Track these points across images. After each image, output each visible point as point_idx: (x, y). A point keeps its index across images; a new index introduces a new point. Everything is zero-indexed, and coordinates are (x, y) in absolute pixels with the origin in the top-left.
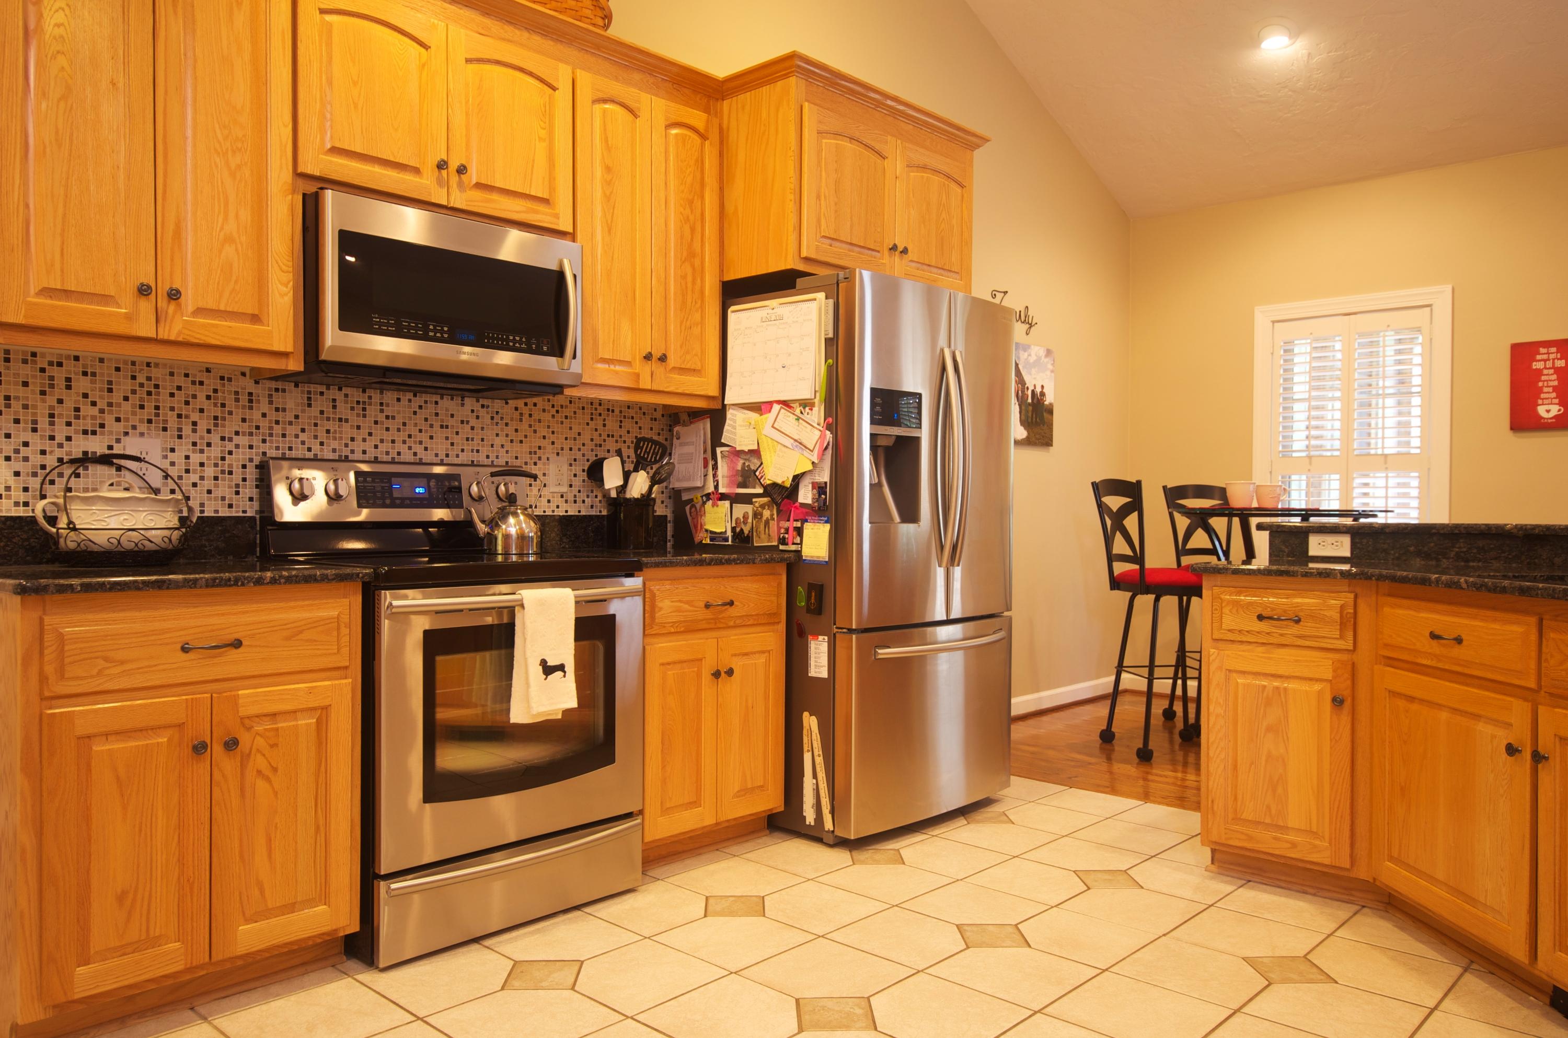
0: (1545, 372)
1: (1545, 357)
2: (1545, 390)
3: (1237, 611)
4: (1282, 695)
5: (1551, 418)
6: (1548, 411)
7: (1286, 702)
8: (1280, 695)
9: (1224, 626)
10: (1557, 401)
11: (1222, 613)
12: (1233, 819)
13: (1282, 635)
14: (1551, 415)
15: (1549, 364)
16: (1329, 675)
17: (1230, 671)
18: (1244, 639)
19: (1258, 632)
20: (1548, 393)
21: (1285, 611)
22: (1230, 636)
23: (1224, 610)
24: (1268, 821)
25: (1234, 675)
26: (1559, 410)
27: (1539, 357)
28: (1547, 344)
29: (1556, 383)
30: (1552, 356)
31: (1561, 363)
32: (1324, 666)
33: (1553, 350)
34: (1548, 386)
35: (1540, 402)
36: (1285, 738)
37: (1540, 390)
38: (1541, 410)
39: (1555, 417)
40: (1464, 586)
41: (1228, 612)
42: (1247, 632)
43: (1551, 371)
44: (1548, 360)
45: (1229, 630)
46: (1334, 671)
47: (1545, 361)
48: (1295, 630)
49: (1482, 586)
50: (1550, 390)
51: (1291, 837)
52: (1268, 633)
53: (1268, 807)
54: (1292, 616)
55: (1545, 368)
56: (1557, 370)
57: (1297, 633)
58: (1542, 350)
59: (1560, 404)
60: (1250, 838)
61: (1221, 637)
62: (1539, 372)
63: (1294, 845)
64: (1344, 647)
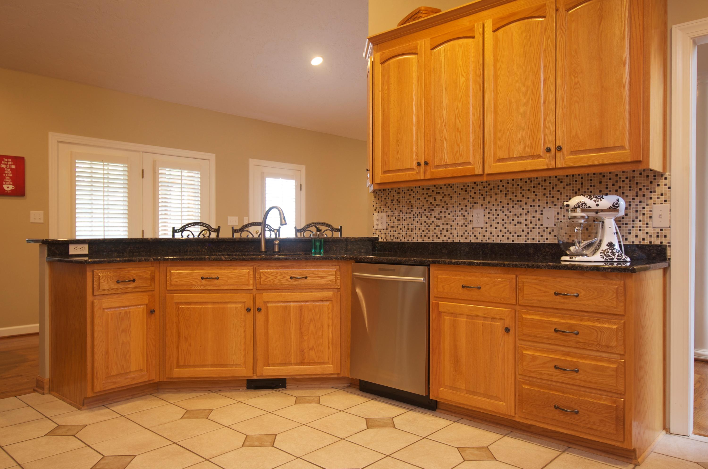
0: (6, 169)
1: (6, 163)
2: (7, 178)
3: (107, 280)
4: (128, 315)
5: (9, 191)
6: (8, 187)
7: (130, 317)
8: (127, 315)
9: (101, 288)
10: (12, 183)
11: (99, 282)
12: (105, 378)
13: (127, 288)
14: (9, 189)
15: (8, 166)
16: (147, 302)
17: (104, 309)
18: (110, 293)
19: (117, 289)
20: (8, 179)
21: (129, 277)
22: (103, 293)
23: (101, 281)
24: (123, 372)
25: (106, 310)
26: (13, 188)
27: (3, 162)
28: (7, 157)
29: (11, 175)
30: (9, 163)
31: (13, 167)
32: (145, 298)
33: (10, 160)
34: (7, 176)
35: (4, 183)
36: (130, 333)
37: (4, 178)
38: (5, 187)
39: (11, 190)
40: (224, 259)
41: (103, 281)
42: (112, 289)
43: (9, 170)
44: (8, 164)
45: (103, 290)
46: (149, 300)
47: (6, 164)
48: (132, 285)
49: (233, 258)
50: (9, 178)
51: (132, 375)
52: (121, 289)
53: (123, 366)
54: (132, 279)
55: (6, 168)
56: (12, 170)
57: (133, 286)
58: (5, 160)
59: (13, 185)
60: (115, 383)
61: (98, 293)
62: (4, 169)
63: (134, 378)
64: (151, 289)
